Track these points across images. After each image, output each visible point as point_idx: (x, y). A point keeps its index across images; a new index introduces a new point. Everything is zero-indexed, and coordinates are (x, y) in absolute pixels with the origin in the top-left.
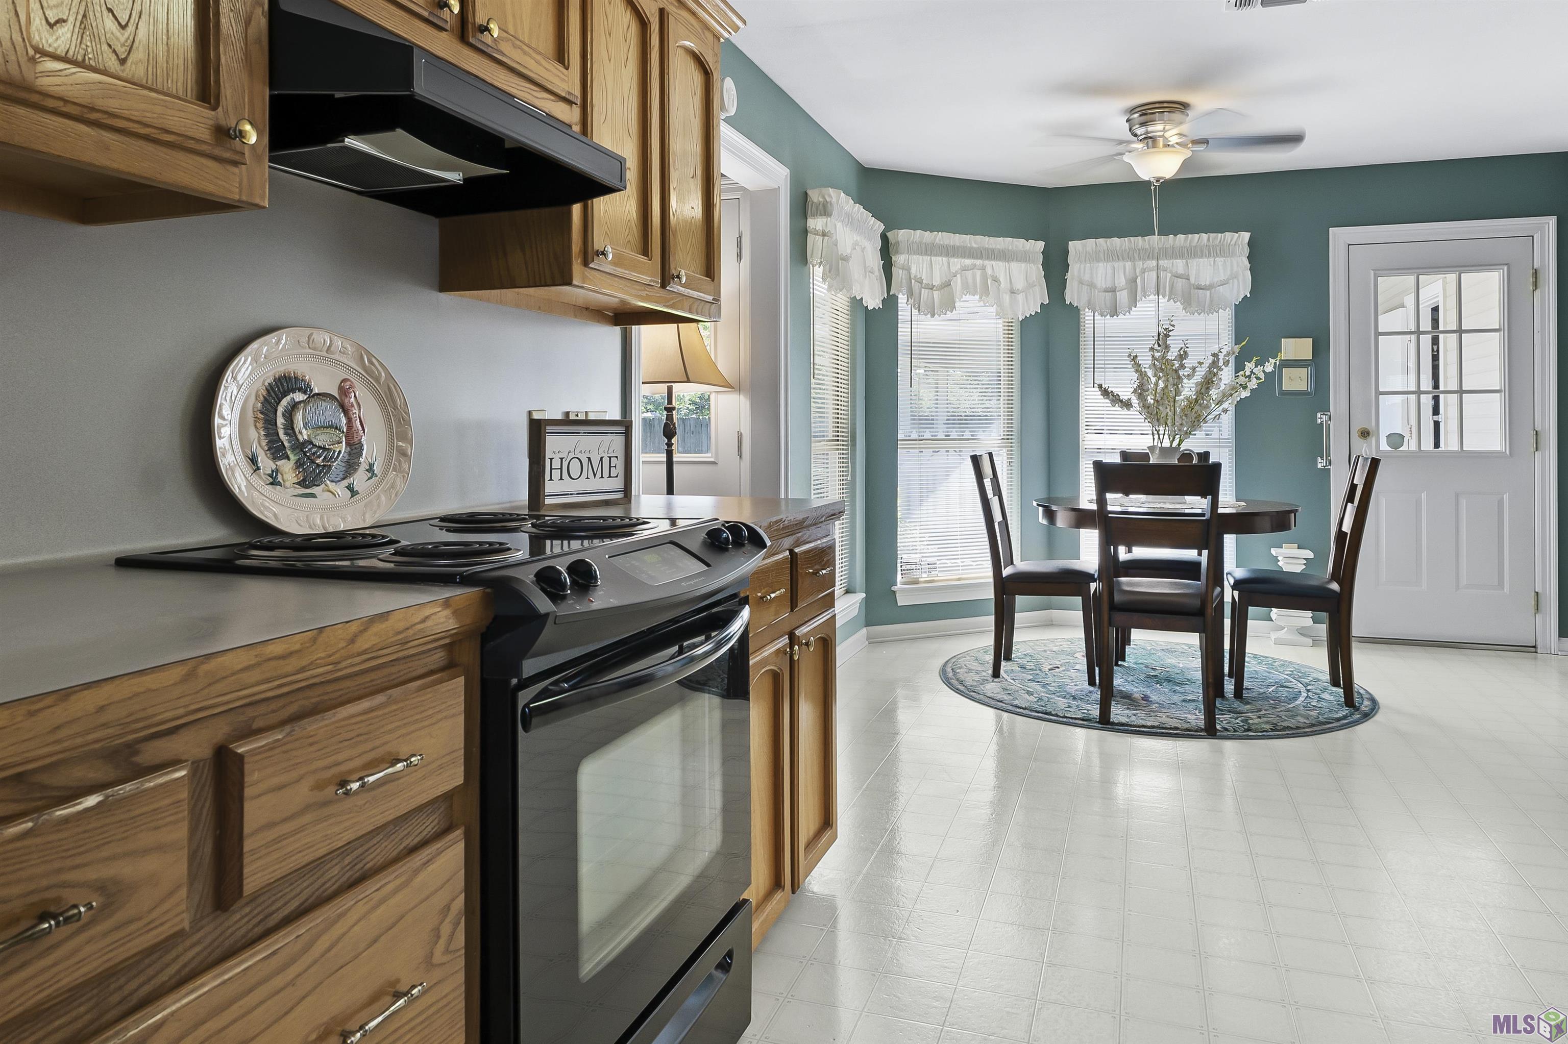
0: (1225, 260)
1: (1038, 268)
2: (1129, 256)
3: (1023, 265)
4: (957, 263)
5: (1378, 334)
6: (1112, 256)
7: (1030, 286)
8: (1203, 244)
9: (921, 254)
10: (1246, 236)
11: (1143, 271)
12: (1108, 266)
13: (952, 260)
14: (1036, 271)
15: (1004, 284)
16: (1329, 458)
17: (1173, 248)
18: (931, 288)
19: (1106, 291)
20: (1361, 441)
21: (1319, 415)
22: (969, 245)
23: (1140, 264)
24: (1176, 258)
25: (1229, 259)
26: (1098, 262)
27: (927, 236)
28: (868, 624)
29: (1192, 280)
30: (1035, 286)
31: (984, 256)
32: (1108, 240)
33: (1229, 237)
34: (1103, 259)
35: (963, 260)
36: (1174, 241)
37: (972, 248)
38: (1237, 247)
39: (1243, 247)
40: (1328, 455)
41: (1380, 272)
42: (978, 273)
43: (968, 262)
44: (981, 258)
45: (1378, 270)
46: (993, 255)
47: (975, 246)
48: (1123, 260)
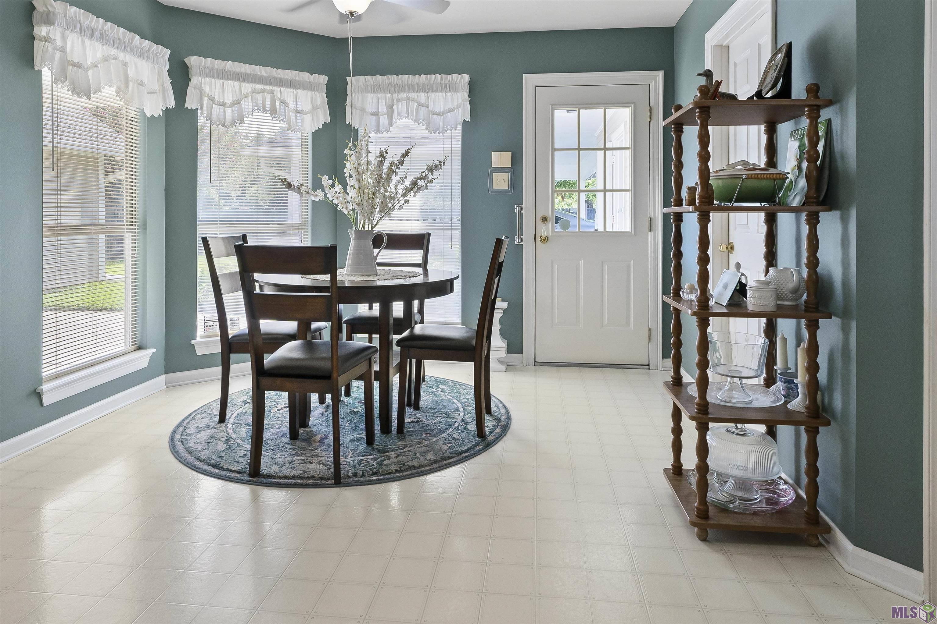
0: (452, 94)
1: (322, 96)
2: (388, 89)
3: (309, 93)
4: (248, 87)
5: (554, 150)
6: (376, 89)
7: (315, 108)
8: (438, 82)
9: (213, 77)
10: (466, 78)
11: (398, 101)
12: (374, 96)
13: (243, 84)
14: (321, 98)
15: (292, 106)
16: (522, 237)
17: (418, 84)
18: (224, 105)
19: (372, 114)
20: (542, 224)
21: (515, 206)
22: (259, 74)
23: (395, 95)
24: (420, 92)
25: (455, 93)
26: (367, 93)
27: (218, 64)
28: (168, 370)
29: (431, 108)
30: (318, 108)
31: (273, 82)
32: (373, 77)
33: (455, 77)
34: (370, 91)
35: (254, 85)
36: (419, 79)
37: (262, 76)
38: (461, 85)
39: (464, 85)
40: (521, 234)
41: (555, 106)
42: (268, 97)
43: (259, 87)
44: (270, 84)
45: (554, 105)
46: (281, 83)
47: (265, 75)
48: (384, 91)
